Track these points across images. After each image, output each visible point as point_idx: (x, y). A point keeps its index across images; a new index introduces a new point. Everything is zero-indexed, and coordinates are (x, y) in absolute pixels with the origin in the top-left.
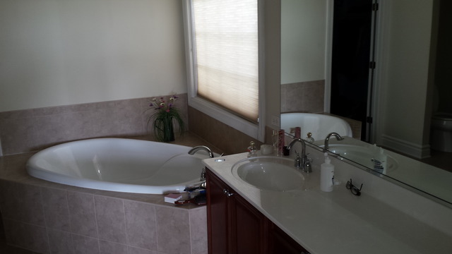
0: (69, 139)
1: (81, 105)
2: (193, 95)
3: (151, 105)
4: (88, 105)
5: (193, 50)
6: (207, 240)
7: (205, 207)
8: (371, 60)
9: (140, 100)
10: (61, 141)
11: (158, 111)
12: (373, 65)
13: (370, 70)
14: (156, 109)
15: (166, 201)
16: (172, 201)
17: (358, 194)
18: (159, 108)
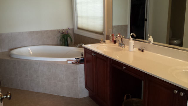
0: (26, 46)
1: (31, 32)
2: (76, 29)
3: (59, 32)
4: (34, 32)
5: (76, 10)
6: (84, 77)
7: (84, 64)
8: (145, 18)
9: (54, 31)
10: (22, 46)
11: (62, 34)
12: (146, 20)
13: (145, 22)
14: (61, 34)
15: (68, 63)
16: (71, 62)
17: (143, 51)
18: (62, 33)
